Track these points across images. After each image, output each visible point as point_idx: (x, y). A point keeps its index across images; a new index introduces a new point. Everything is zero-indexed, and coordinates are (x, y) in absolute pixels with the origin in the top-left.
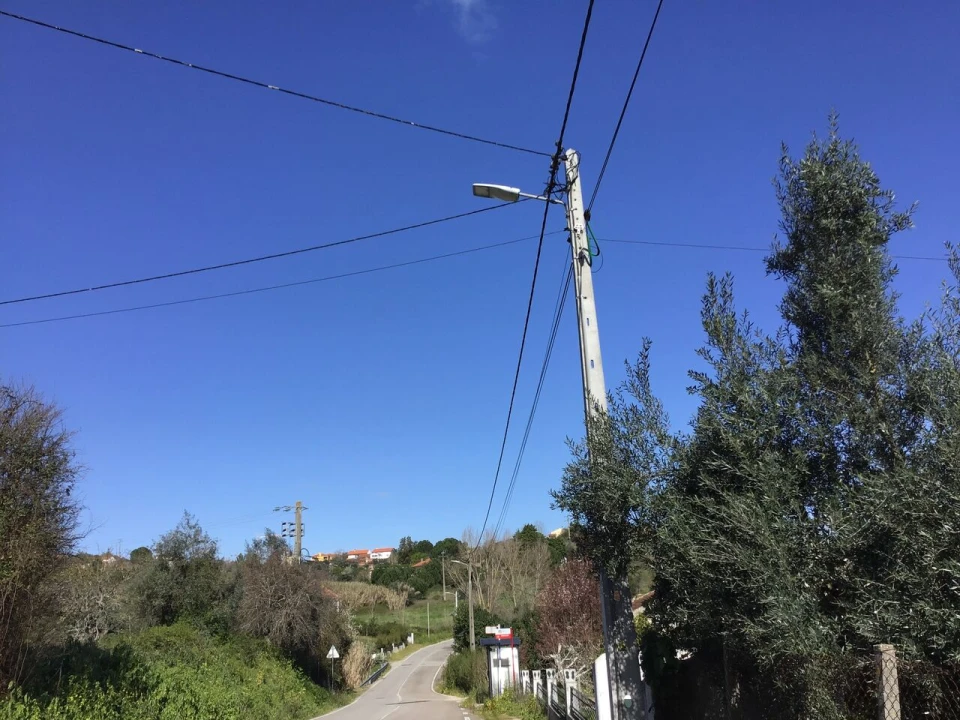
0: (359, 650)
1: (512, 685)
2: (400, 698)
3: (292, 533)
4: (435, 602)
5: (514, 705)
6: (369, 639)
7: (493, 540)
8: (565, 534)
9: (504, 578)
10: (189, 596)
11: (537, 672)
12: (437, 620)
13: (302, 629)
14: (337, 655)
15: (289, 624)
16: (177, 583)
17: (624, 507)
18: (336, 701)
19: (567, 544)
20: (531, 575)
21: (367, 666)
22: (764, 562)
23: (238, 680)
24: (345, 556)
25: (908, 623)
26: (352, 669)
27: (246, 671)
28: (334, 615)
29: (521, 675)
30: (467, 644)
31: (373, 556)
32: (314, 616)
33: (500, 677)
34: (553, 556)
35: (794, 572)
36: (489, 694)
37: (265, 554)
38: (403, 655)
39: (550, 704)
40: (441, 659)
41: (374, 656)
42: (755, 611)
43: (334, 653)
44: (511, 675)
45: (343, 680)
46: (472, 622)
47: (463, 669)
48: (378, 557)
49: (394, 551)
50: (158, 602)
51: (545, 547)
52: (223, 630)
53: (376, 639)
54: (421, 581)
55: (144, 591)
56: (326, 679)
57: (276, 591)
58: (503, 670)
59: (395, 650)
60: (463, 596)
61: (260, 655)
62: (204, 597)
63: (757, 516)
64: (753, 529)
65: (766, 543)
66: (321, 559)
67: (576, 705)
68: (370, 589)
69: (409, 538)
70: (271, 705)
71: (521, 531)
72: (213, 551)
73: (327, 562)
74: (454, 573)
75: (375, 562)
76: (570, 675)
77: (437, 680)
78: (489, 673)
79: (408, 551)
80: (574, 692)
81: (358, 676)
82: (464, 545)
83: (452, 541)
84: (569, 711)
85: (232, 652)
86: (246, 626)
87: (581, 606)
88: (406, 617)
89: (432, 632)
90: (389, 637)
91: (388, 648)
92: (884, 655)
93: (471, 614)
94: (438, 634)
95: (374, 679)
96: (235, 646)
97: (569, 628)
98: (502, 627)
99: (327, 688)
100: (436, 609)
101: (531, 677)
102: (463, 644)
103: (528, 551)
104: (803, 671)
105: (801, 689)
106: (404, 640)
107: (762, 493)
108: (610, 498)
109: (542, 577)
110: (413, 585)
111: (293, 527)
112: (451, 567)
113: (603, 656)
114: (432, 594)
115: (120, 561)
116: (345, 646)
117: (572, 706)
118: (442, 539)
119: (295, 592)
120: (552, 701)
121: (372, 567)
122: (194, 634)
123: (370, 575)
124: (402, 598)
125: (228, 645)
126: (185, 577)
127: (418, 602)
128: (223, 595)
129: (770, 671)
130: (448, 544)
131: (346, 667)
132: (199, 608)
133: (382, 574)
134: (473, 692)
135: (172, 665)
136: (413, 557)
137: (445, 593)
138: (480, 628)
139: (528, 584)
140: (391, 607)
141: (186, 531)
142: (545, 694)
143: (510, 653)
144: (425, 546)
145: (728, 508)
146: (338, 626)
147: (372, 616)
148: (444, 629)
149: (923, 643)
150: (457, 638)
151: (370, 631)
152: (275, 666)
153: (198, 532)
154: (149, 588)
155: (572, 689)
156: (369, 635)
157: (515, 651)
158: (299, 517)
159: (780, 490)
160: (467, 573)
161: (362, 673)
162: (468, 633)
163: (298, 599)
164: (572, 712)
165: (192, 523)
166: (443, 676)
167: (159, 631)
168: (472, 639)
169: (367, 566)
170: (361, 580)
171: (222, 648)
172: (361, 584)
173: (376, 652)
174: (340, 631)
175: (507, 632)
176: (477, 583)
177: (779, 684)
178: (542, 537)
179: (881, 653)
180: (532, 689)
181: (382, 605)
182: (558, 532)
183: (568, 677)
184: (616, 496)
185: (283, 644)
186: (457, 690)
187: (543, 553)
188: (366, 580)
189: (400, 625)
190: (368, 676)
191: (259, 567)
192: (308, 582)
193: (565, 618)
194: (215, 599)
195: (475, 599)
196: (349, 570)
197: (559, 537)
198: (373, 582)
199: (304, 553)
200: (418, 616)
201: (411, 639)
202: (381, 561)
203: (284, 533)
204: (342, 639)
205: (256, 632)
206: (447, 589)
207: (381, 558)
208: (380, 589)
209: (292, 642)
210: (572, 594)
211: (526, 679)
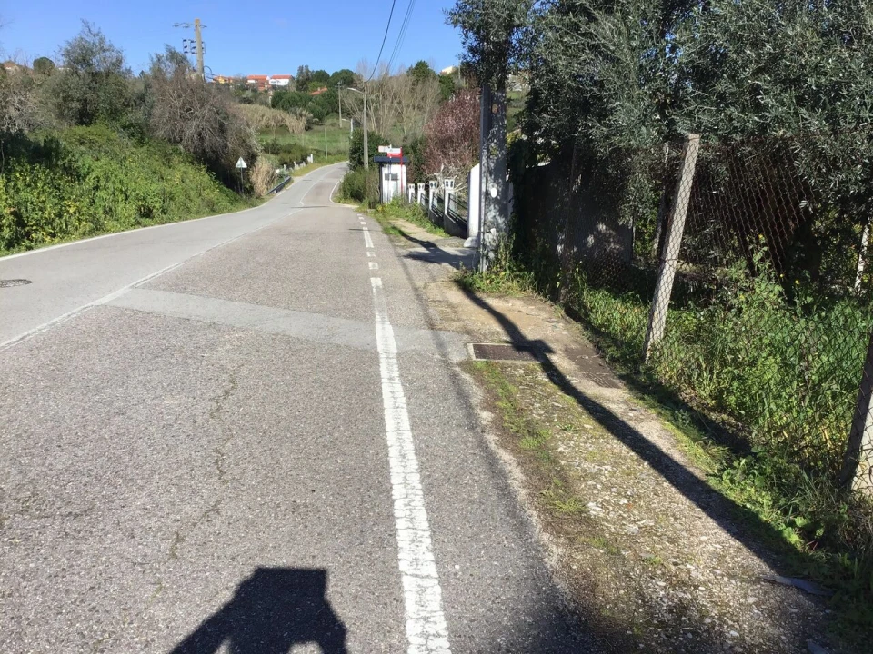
0: (264, 165)
1: (399, 195)
2: (303, 205)
3: (193, 50)
4: (332, 129)
5: (401, 210)
6: (273, 156)
7: (387, 73)
8: (455, 73)
9: (396, 110)
10: (104, 102)
11: (421, 185)
12: (334, 144)
13: (212, 140)
14: (245, 166)
15: (200, 134)
16: (90, 88)
17: (509, 27)
18: (247, 203)
19: (456, 81)
20: (420, 108)
21: (272, 179)
22: (618, 73)
23: (157, 176)
24: (245, 80)
25: (717, 125)
26: (259, 178)
27: (166, 171)
28: (239, 131)
29: (408, 189)
30: (361, 163)
31: (272, 82)
32: (222, 129)
33: (389, 188)
34: (442, 93)
35: (641, 86)
36: (380, 201)
37: (169, 69)
38: (303, 172)
39: (430, 208)
40: (338, 177)
41: (278, 171)
42: (603, 115)
43: (241, 164)
44: (400, 186)
45: (252, 188)
46: (366, 145)
47: (357, 184)
48: (277, 84)
49: (292, 79)
50: (75, 105)
51: (437, 83)
52: (141, 134)
53: (279, 157)
54: (319, 108)
55: (59, 94)
56: (237, 185)
57: (183, 104)
58: (392, 183)
59: (297, 167)
60: (358, 124)
61: (175, 158)
62: (118, 104)
63: (620, 33)
64: (614, 45)
65: (623, 58)
66: (222, 82)
67: (453, 207)
68: (270, 112)
69: (307, 67)
70: (191, 200)
71: (414, 67)
72: (119, 61)
73: (227, 85)
74: (349, 102)
75: (274, 87)
76: (449, 184)
77: (334, 193)
78: (380, 187)
79: (306, 80)
80: (452, 197)
81: (264, 186)
82: (359, 78)
83: (347, 72)
84: (446, 212)
85: (151, 154)
86: (160, 133)
87: (464, 136)
88: (304, 139)
89: (329, 154)
90: (291, 156)
91: (290, 165)
92: (691, 143)
93: (366, 138)
94: (334, 156)
95: (278, 190)
96: (151, 149)
97: (451, 153)
98: (393, 147)
99: (238, 192)
100: (334, 135)
101: (416, 190)
102: (357, 162)
103: (420, 86)
104: (630, 159)
105: (625, 174)
106: (304, 159)
107: (628, 14)
108: (498, 17)
109: (430, 112)
110: (312, 112)
111: (193, 45)
112: (346, 97)
113: (478, 165)
114: (328, 121)
115: (24, 70)
116: (251, 159)
117: (448, 208)
118: (339, 70)
119: (202, 105)
120: (433, 206)
121: (271, 93)
122: (115, 135)
123: (270, 100)
124: (301, 124)
125: (145, 148)
126: (96, 83)
127: (316, 128)
128: (135, 102)
129: (605, 162)
130: (345, 75)
131: (253, 178)
132: (114, 114)
133: (281, 100)
134: (366, 201)
135: (98, 160)
136: (310, 85)
137: (341, 119)
138: (374, 149)
139: (418, 117)
140: (291, 130)
141: (90, 39)
142: (427, 201)
143: (399, 170)
144: (322, 77)
145: (597, 26)
146: (244, 141)
147: (273, 137)
148: (339, 152)
149: (725, 140)
150: (352, 159)
151: (272, 149)
152: (191, 171)
153: (102, 41)
154: (64, 91)
155: (450, 195)
156: (272, 153)
157: (404, 168)
158: (199, 35)
159: (644, 11)
160: (362, 101)
161: (268, 183)
162: (363, 154)
163: (206, 112)
164: (448, 213)
165: (95, 30)
166: (340, 189)
167: (81, 130)
168: (366, 159)
169: (266, 91)
170: (262, 104)
171: (141, 150)
172: (262, 107)
173: (279, 168)
174: (246, 145)
175: (397, 151)
176: (371, 113)
177: (610, 171)
178: (434, 73)
179: (689, 140)
180: (416, 198)
181: (283, 128)
182: (449, 70)
183: (447, 185)
184: (504, 15)
185: (195, 152)
186: (352, 200)
187: (434, 89)
188: (266, 104)
189: (300, 146)
190: (273, 186)
191: (165, 80)
192: (214, 97)
193: (449, 145)
194: (128, 106)
195: (369, 126)
196: (248, 94)
197: (449, 75)
198: (273, 106)
199: (206, 70)
200: (316, 139)
201: (310, 159)
202: (280, 87)
203: (186, 50)
204: (249, 153)
205: (170, 140)
206: (343, 117)
207: (279, 84)
208: (279, 113)
209: (204, 150)
210: (458, 124)
211: (412, 191)
